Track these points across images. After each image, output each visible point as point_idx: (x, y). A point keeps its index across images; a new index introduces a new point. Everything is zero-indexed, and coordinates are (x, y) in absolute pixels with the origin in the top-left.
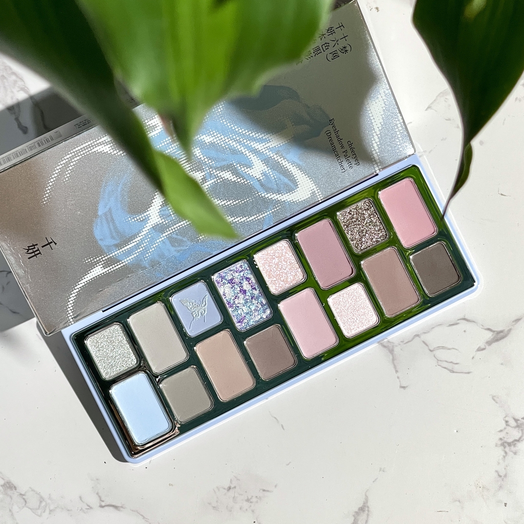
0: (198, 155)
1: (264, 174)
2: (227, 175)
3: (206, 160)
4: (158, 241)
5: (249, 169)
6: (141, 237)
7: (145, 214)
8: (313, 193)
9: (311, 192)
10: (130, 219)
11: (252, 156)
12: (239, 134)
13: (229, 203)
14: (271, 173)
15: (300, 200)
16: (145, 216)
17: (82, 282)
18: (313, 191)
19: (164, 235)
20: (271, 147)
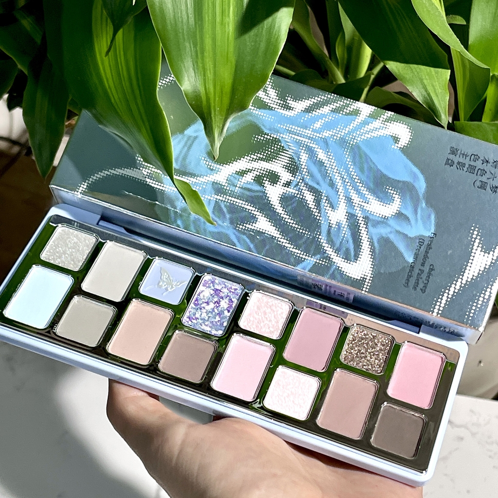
0: (302, 160)
1: (339, 225)
2: (309, 198)
3: (305, 170)
4: (206, 197)
5: (331, 209)
6: (197, 181)
7: (218, 166)
8: (364, 278)
9: (363, 276)
10: (203, 158)
11: (343, 201)
12: (349, 175)
13: (289, 221)
14: (345, 229)
15: (347, 274)
16: (216, 168)
17: (119, 170)
18: (365, 277)
19: (216, 196)
20: (365, 208)
